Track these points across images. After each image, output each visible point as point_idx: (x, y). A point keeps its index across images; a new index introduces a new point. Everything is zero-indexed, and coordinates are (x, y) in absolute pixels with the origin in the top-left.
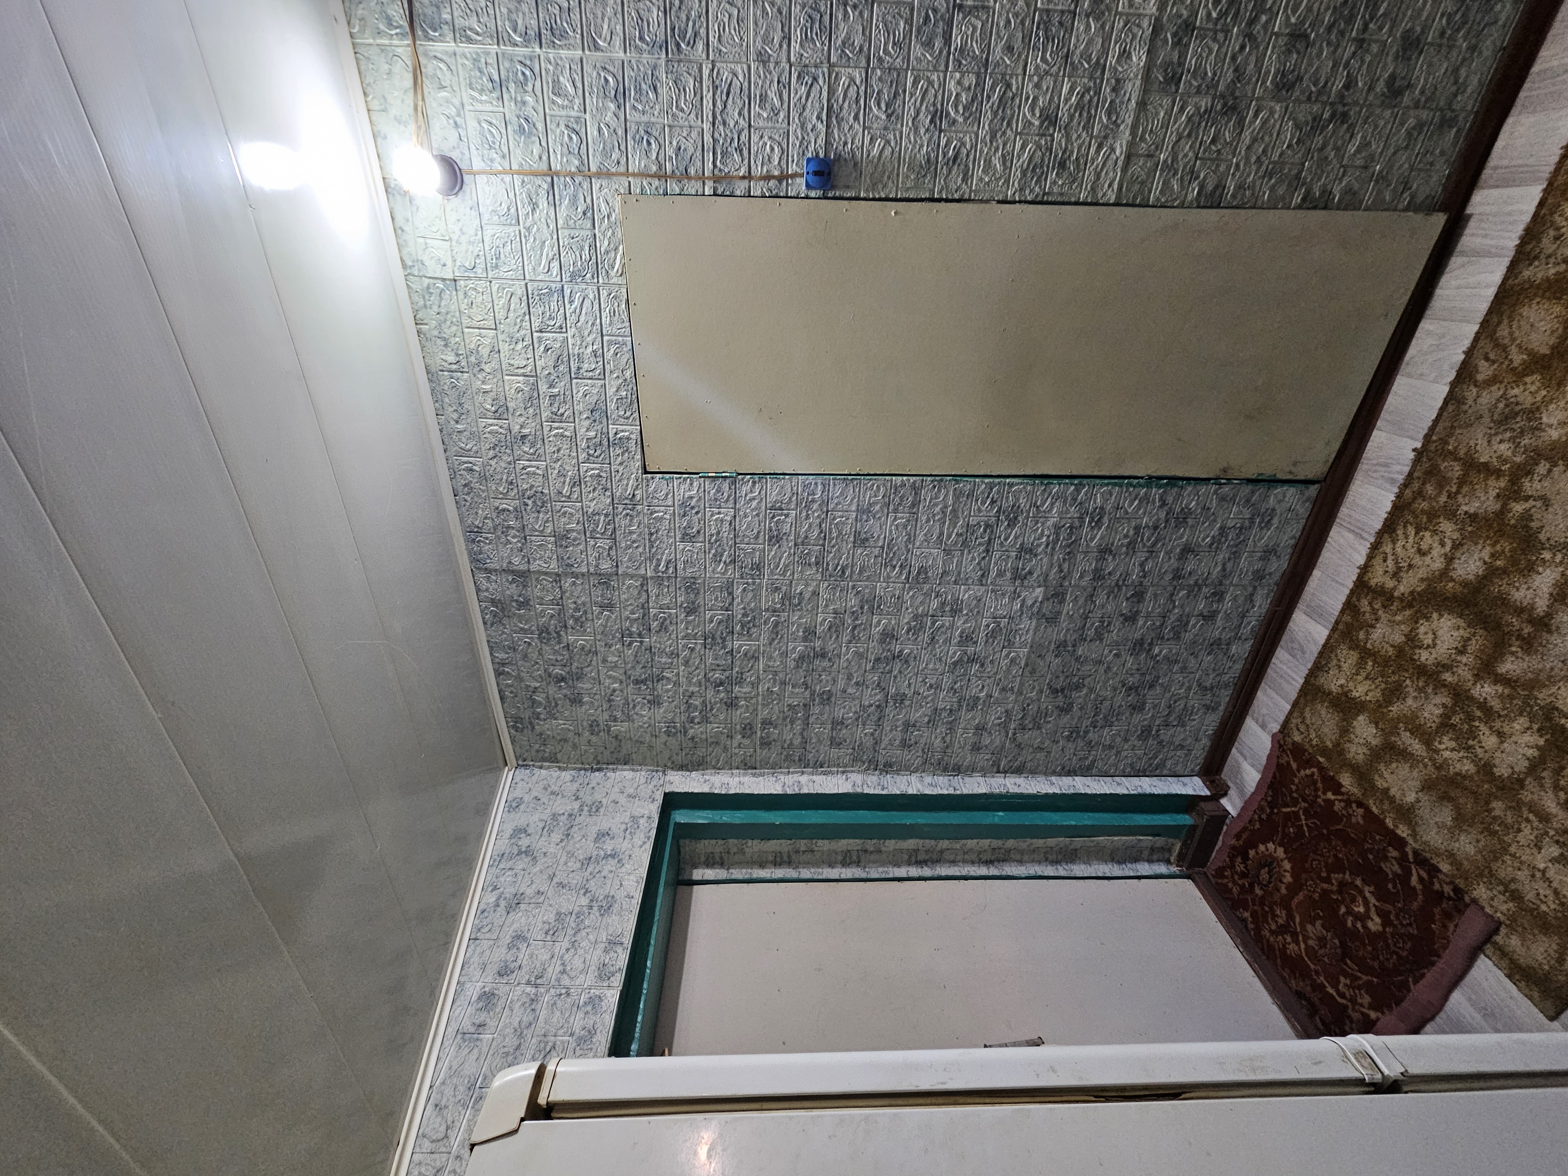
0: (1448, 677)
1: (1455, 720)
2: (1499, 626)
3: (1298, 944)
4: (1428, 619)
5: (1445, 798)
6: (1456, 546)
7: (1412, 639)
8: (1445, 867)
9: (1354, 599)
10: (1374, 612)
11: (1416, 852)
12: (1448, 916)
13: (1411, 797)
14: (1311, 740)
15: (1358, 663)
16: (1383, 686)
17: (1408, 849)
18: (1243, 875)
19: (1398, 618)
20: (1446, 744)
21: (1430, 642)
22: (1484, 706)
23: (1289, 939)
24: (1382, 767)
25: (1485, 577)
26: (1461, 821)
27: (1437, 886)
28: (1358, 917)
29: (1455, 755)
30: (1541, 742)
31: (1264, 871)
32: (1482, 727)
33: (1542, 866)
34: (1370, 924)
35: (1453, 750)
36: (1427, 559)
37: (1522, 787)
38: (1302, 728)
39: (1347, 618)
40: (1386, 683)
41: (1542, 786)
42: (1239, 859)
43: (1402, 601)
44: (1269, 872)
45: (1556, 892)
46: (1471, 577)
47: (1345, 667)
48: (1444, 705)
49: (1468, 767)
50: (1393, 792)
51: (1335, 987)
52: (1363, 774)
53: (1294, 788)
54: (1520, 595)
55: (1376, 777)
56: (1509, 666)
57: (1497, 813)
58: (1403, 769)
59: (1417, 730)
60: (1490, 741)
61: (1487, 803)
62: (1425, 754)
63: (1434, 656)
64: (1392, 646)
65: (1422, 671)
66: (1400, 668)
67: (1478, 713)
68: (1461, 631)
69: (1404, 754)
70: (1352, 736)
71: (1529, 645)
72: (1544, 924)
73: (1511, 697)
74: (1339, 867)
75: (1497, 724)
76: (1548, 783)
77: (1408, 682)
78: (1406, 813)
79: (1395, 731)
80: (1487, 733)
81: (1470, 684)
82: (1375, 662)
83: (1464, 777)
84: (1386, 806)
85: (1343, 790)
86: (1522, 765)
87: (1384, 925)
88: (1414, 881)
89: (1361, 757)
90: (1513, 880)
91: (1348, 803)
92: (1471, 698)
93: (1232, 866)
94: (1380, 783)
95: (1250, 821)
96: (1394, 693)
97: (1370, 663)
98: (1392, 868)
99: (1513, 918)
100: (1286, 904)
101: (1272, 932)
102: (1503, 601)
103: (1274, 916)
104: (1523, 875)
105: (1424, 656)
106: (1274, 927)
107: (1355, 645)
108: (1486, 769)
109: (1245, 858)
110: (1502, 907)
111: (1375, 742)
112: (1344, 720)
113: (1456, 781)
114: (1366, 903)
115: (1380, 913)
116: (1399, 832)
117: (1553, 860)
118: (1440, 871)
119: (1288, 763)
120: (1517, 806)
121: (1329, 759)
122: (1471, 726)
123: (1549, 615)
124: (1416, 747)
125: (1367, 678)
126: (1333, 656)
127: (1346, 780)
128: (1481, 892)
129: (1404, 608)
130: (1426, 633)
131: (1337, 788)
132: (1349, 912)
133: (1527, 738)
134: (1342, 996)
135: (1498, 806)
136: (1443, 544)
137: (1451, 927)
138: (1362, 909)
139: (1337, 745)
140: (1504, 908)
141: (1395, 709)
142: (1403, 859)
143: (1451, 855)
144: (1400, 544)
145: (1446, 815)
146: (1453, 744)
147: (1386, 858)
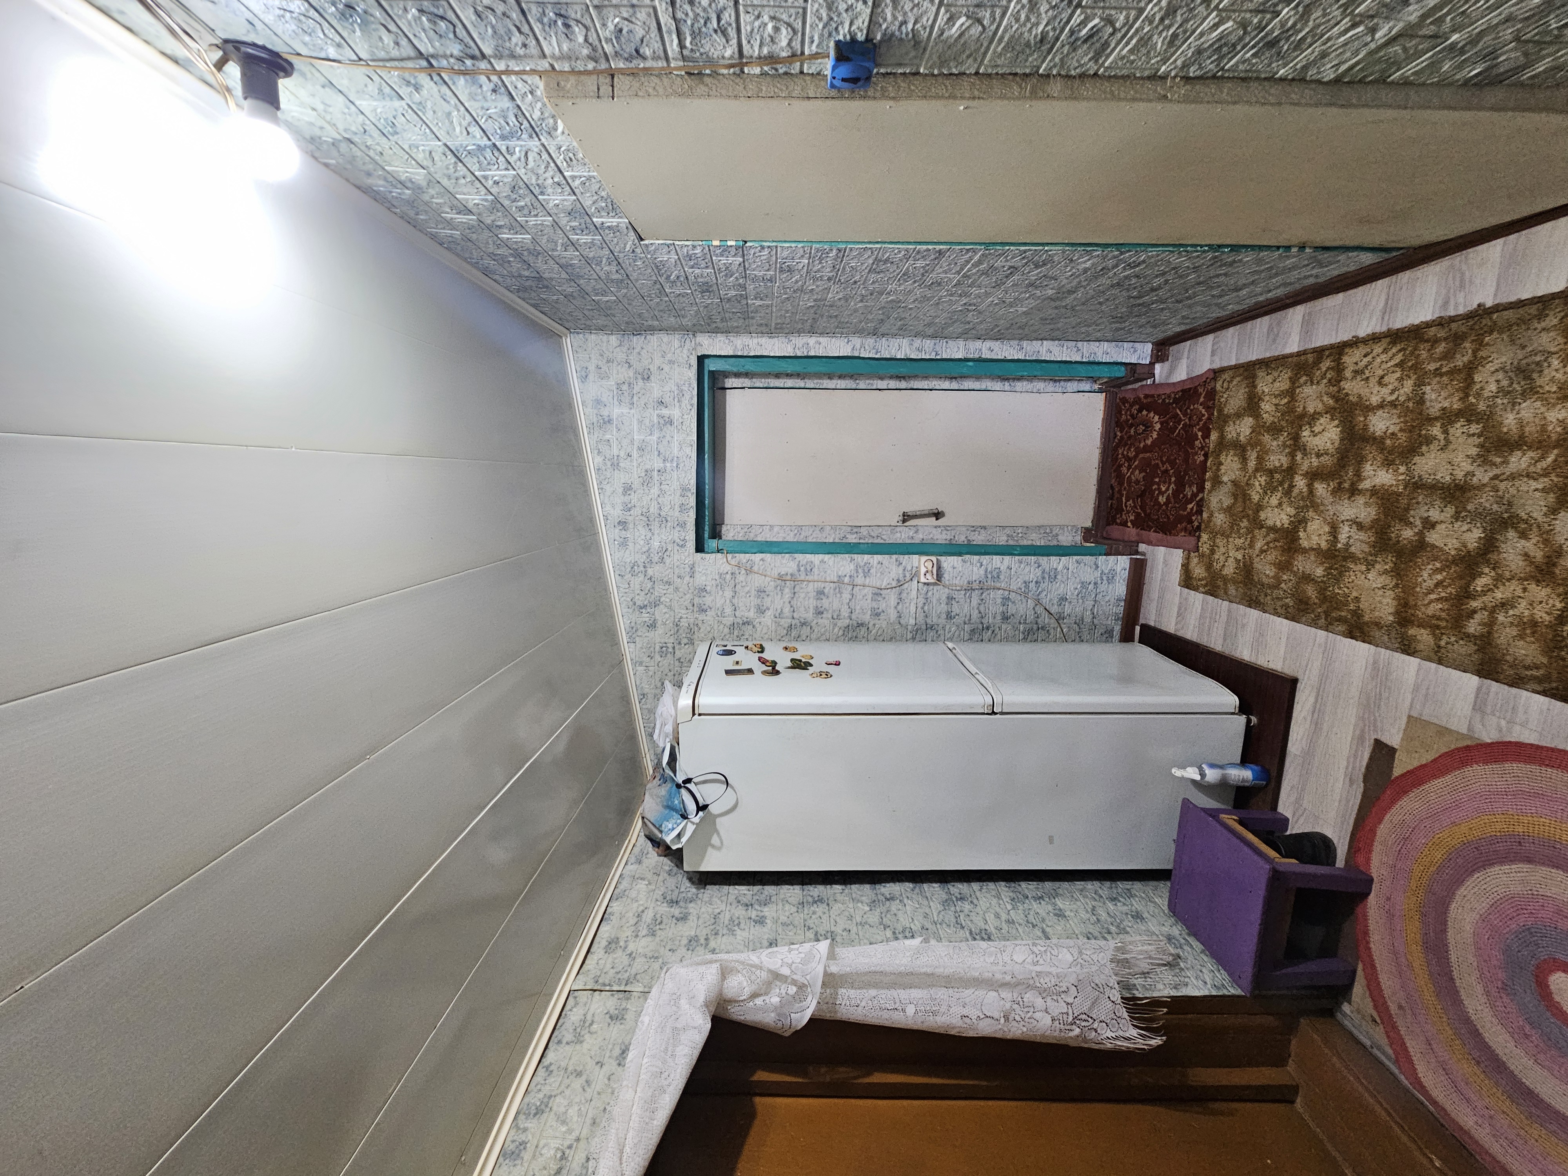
0: (1299, 456)
1: (1277, 476)
2: (1344, 467)
3: (1128, 471)
4: (1332, 419)
5: (1235, 496)
6: (1393, 404)
7: (1314, 417)
8: (1205, 515)
9: (1327, 353)
10: (1323, 377)
11: (1202, 499)
12: (1185, 529)
13: (1225, 479)
14: (1222, 397)
15: (1282, 391)
16: (1276, 420)
17: (1201, 495)
18: (1132, 416)
19: (1325, 398)
20: (1263, 479)
21: (1317, 431)
22: (1292, 486)
23: (1126, 465)
24: (1232, 452)
25: (1375, 439)
26: (1229, 510)
27: (1194, 518)
28: (1159, 489)
29: (1258, 488)
30: (1286, 526)
31: (1142, 428)
32: (1279, 494)
33: (1231, 555)
34: (1160, 498)
35: (1260, 485)
36: (1377, 388)
37: (1260, 529)
38: (1225, 385)
39: (1310, 358)
40: (1279, 421)
41: (1265, 537)
42: (1137, 407)
43: (1338, 392)
44: (1144, 430)
45: (1224, 565)
46: (1372, 430)
47: (1277, 384)
48: (1282, 465)
49: (1256, 498)
50: (1222, 467)
51: (1127, 500)
52: (1222, 444)
53: (1192, 407)
54: (1368, 469)
55: (1224, 453)
56: (1320, 488)
57: (1242, 525)
58: (1236, 465)
59: (1260, 459)
60: (1274, 501)
61: (1243, 517)
62: (1250, 471)
63: (1309, 439)
64: (1304, 408)
65: (1296, 438)
66: (1292, 423)
67: (1286, 486)
68: (1331, 446)
69: (1244, 460)
70: (1238, 422)
71: (1337, 491)
72: (1209, 567)
73: (1303, 499)
74: (1172, 463)
75: (1285, 500)
76: (1268, 539)
77: (1286, 434)
78: (1217, 482)
79: (1253, 447)
80: (1278, 497)
81: (1301, 472)
82: (1289, 402)
83: (1250, 499)
84: (1214, 468)
85: (1207, 440)
86: (1270, 523)
87: (1164, 503)
88: (1190, 506)
89: (1230, 436)
90: (1218, 547)
91: (1202, 448)
92: (1292, 478)
93: (1131, 406)
94: (1222, 458)
95: (1159, 395)
96: (1275, 430)
97: (1286, 400)
98: (1188, 492)
99: (1202, 556)
100: (1138, 451)
101: (1123, 454)
102: (1361, 460)
103: (1129, 449)
104: (1223, 550)
105: (1306, 434)
106: (1125, 453)
107: (1293, 380)
108: (1259, 507)
109: (1140, 411)
110: (1205, 548)
111: (1242, 438)
112: (1244, 409)
113: (1246, 497)
114: (1167, 489)
115: (1168, 498)
116: (1206, 483)
117: (1235, 559)
118: (1202, 515)
119: (1201, 394)
120: (1250, 531)
121: (1218, 418)
122: (1277, 487)
123: (1360, 492)
124: (1252, 464)
125: (1276, 405)
126: (1280, 369)
127: (1214, 436)
128: (1205, 537)
129: (1333, 397)
130: (1321, 424)
131: (1206, 436)
132: (1158, 484)
133: (1285, 517)
134: (1126, 507)
135: (1245, 523)
136: (1392, 393)
137: (1183, 534)
138: (1164, 489)
139: (1228, 416)
140: (1205, 550)
141: (1267, 438)
142: (1194, 495)
143: (1211, 515)
144: (1384, 357)
145: (1227, 502)
146: (1263, 483)
147: (1190, 487)
